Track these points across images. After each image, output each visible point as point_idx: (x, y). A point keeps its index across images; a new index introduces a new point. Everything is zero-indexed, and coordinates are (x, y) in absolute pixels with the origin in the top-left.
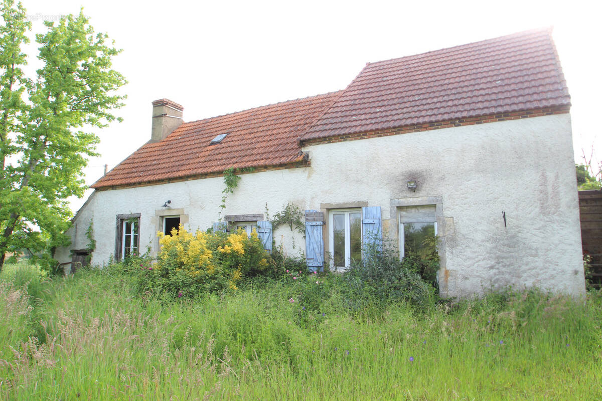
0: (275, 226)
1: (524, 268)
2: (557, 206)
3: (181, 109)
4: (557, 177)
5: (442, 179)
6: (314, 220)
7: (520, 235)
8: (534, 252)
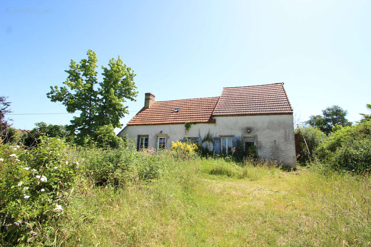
0: (203, 141)
1: (280, 156)
2: (289, 139)
3: (154, 97)
4: (289, 132)
5: (258, 130)
6: (217, 140)
7: (279, 147)
8: (283, 152)
